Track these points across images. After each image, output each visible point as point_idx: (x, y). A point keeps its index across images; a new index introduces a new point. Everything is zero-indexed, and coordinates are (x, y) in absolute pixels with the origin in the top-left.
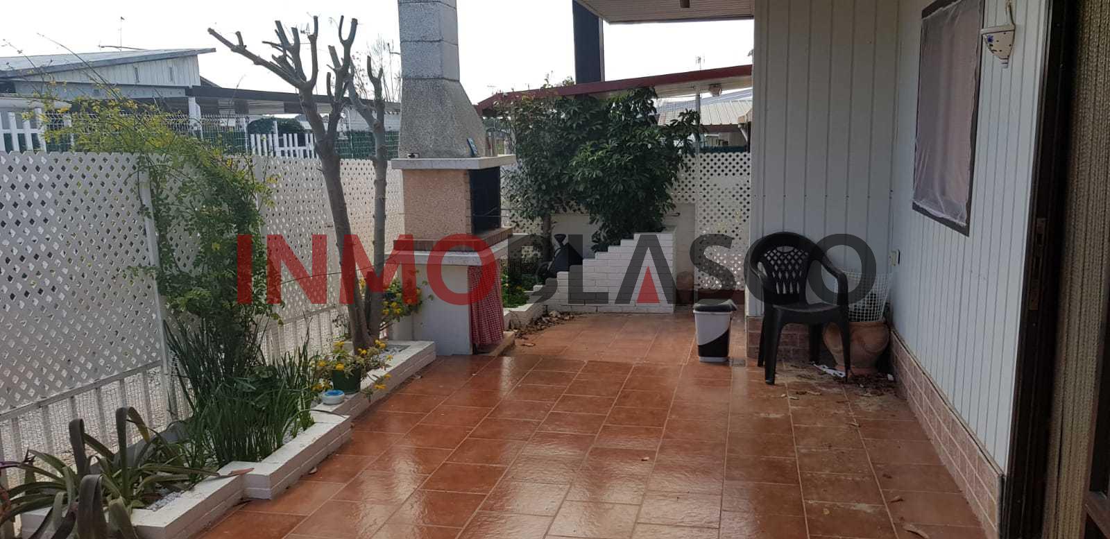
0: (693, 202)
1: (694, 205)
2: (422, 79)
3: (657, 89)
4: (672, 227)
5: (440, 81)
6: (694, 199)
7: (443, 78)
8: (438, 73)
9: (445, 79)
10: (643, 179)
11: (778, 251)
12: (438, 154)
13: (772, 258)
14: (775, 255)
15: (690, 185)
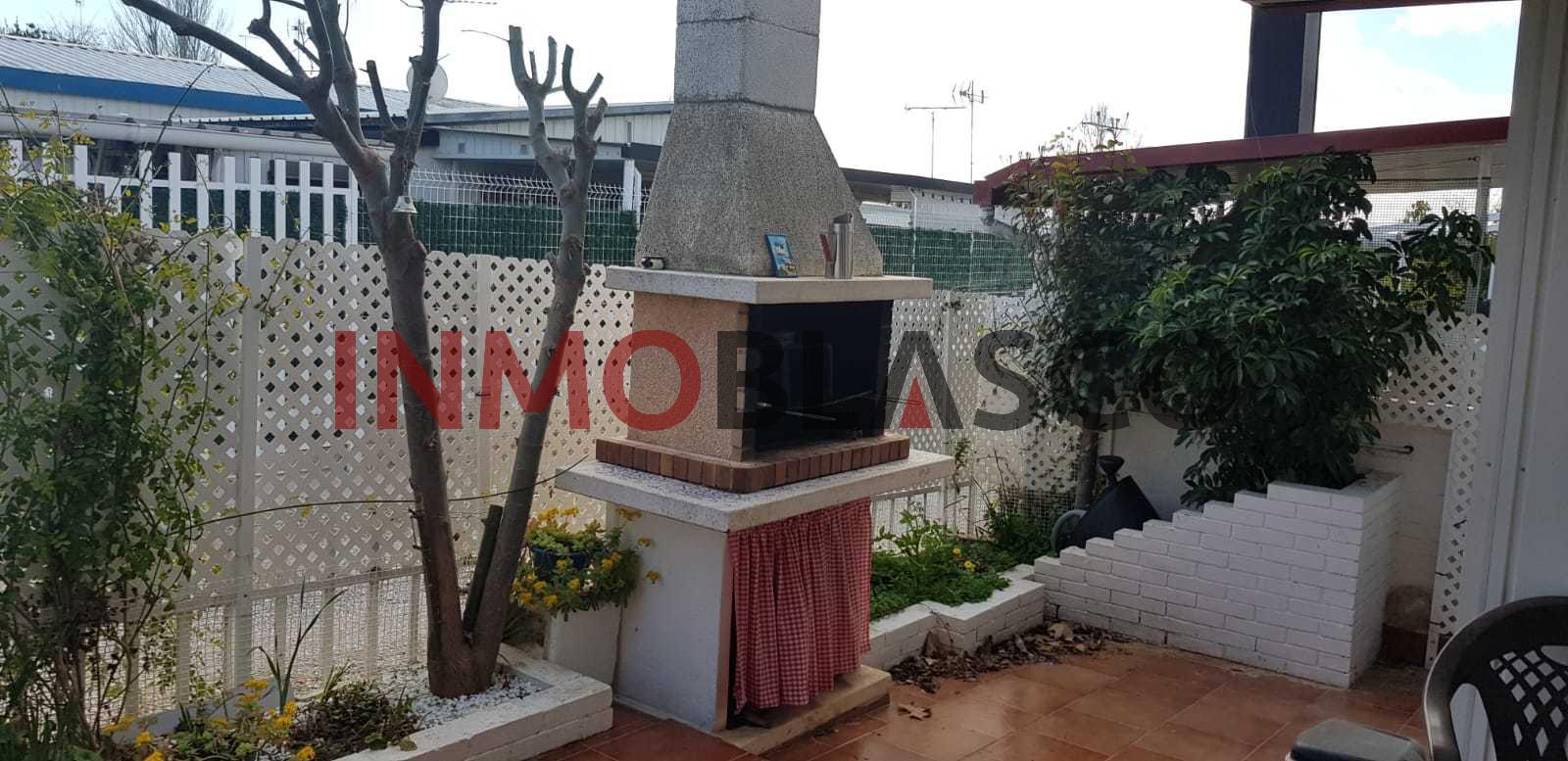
0: (1447, 427)
1: (1449, 433)
2: (707, 102)
3: (1379, 162)
4: (1389, 477)
5: (735, 105)
6: (1448, 421)
7: (746, 101)
8: (735, 89)
9: (750, 102)
10: (1300, 361)
11: (1544, 659)
12: (702, 264)
13: (1519, 678)
14: (1532, 668)
15: (1443, 387)
